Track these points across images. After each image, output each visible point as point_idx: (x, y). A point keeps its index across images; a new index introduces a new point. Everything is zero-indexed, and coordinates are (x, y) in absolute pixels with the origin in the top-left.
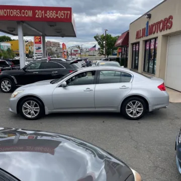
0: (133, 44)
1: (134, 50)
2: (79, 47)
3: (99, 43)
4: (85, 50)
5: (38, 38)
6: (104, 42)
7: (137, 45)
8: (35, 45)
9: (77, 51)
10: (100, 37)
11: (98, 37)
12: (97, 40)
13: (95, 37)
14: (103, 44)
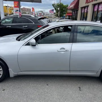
0: (82, 8)
1: (83, 12)
2: (42, 12)
3: (55, 9)
4: (46, 14)
5: (16, 4)
6: (59, 8)
7: (86, 8)
8: (14, 8)
9: (41, 14)
10: (56, 5)
11: (55, 5)
12: (54, 7)
13: (53, 5)
14: (58, 9)
